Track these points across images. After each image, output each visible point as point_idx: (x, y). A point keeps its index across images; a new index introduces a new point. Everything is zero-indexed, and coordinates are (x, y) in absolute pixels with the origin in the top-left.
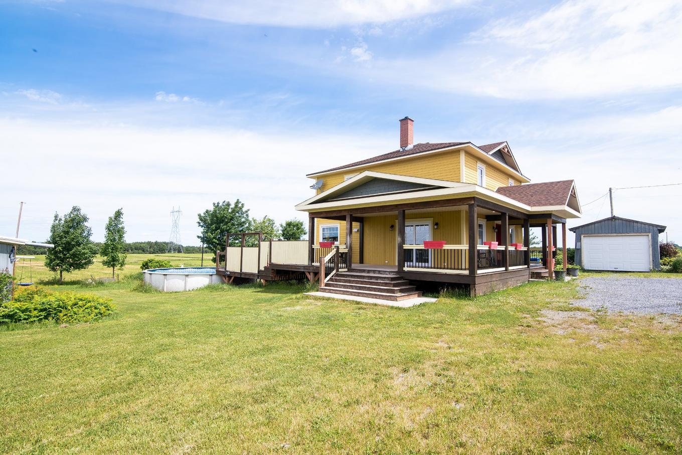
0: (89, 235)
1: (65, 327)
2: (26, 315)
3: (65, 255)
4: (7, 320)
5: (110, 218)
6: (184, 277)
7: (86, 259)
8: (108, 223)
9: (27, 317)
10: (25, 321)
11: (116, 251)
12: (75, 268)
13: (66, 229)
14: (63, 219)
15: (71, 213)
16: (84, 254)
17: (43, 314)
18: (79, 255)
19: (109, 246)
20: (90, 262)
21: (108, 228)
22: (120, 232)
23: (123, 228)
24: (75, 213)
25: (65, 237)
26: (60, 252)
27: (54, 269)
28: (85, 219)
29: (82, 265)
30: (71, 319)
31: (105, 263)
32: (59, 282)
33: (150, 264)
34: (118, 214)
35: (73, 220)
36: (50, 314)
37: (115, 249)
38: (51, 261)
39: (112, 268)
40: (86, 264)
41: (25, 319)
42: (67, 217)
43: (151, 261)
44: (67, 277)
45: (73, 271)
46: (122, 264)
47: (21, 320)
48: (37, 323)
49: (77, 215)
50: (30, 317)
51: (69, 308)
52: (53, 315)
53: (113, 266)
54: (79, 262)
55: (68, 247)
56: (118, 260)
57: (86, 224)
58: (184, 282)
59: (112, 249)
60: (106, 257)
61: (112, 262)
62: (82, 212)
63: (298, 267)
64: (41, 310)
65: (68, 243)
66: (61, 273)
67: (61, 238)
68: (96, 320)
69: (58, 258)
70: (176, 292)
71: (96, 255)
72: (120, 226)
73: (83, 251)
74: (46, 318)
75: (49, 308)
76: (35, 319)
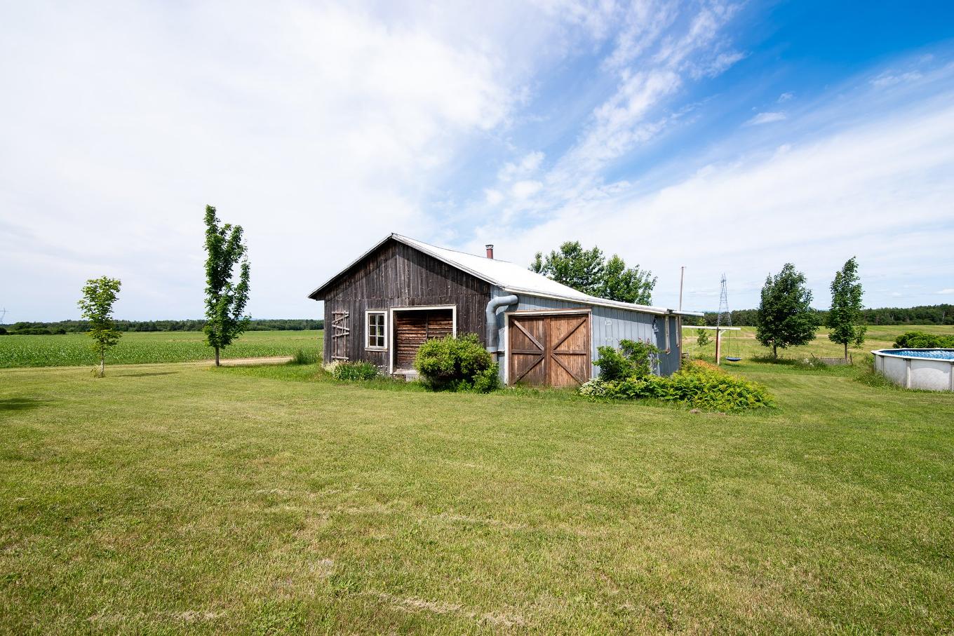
0: (808, 300)
1: (696, 413)
2: (664, 391)
3: (777, 326)
4: (647, 394)
5: (838, 274)
6: (949, 366)
7: (804, 331)
8: (834, 280)
9: (664, 394)
10: (662, 398)
11: (848, 321)
12: (791, 343)
13: (776, 294)
14: (773, 281)
15: (783, 272)
16: (800, 324)
17: (679, 392)
18: (794, 326)
19: (837, 314)
20: (810, 337)
21: (835, 288)
22: (856, 293)
23: (859, 286)
24: (788, 272)
25: (777, 304)
26: (771, 322)
27: (766, 343)
28: (801, 279)
29: (800, 340)
30: (708, 404)
31: (832, 338)
32: (773, 360)
33: (909, 342)
34: (850, 267)
35: (784, 281)
36: (687, 395)
37: (846, 317)
38: (763, 332)
39: (843, 345)
40: (805, 338)
41: (662, 396)
42: (778, 279)
43: (912, 336)
44: (783, 353)
45: (788, 348)
46: (860, 341)
47: (658, 396)
48: (672, 402)
49: (790, 275)
50: (667, 394)
51: (706, 390)
52: (689, 396)
53: (845, 342)
54: (798, 336)
55: (780, 316)
56: (852, 335)
57: (803, 285)
59: (842, 318)
60: (833, 329)
61: (843, 337)
62: (797, 270)
64: (677, 389)
65: (780, 311)
66: (775, 348)
67: (771, 304)
68: (737, 411)
69: (770, 330)
70: (925, 392)
71: (819, 327)
72: (853, 283)
73: (799, 321)
74: (682, 398)
75: (685, 388)
76: (672, 398)
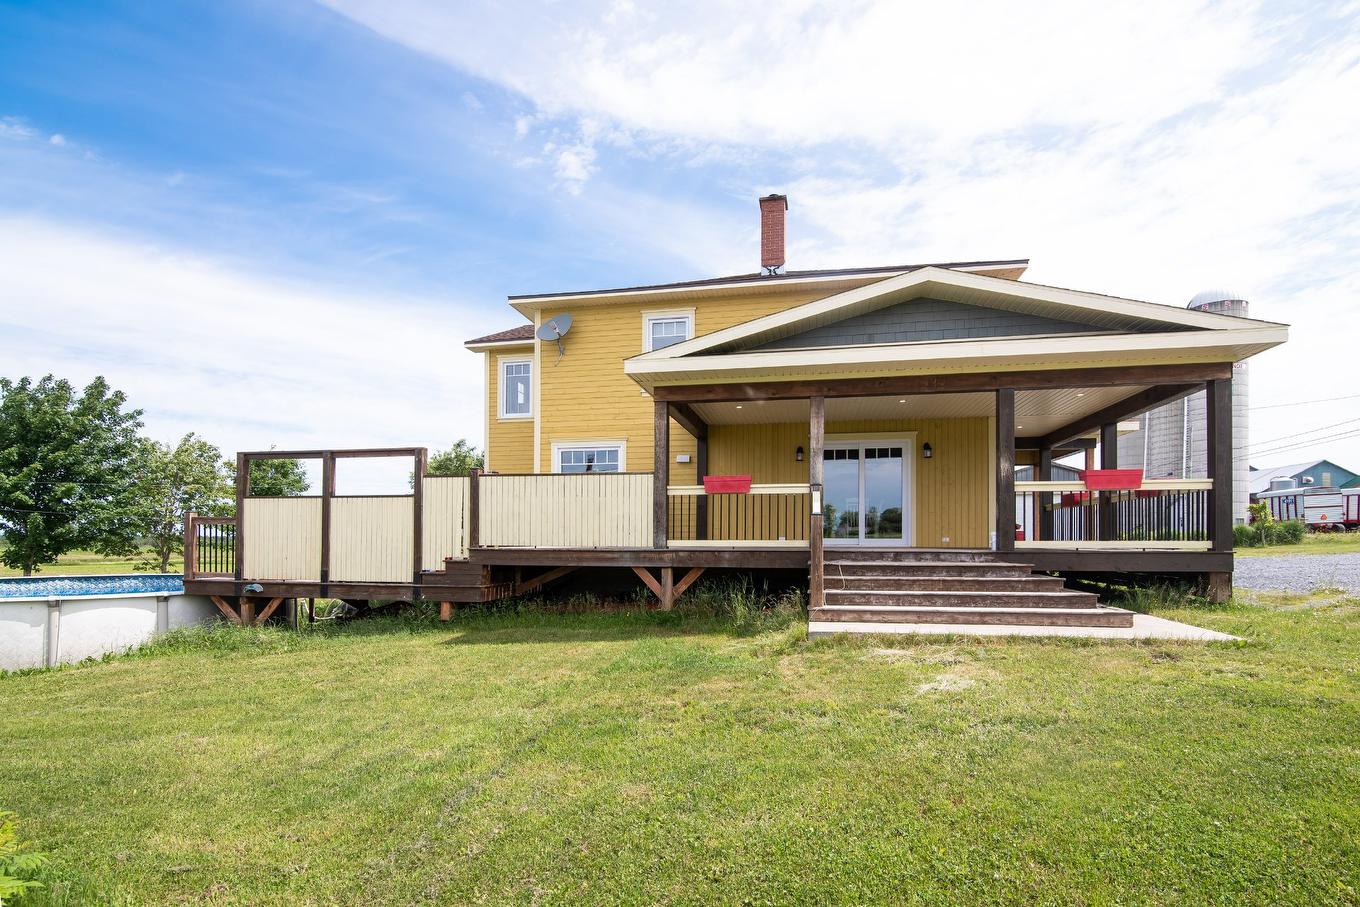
6: (44, 610)
58: (42, 628)
63: (609, 555)
